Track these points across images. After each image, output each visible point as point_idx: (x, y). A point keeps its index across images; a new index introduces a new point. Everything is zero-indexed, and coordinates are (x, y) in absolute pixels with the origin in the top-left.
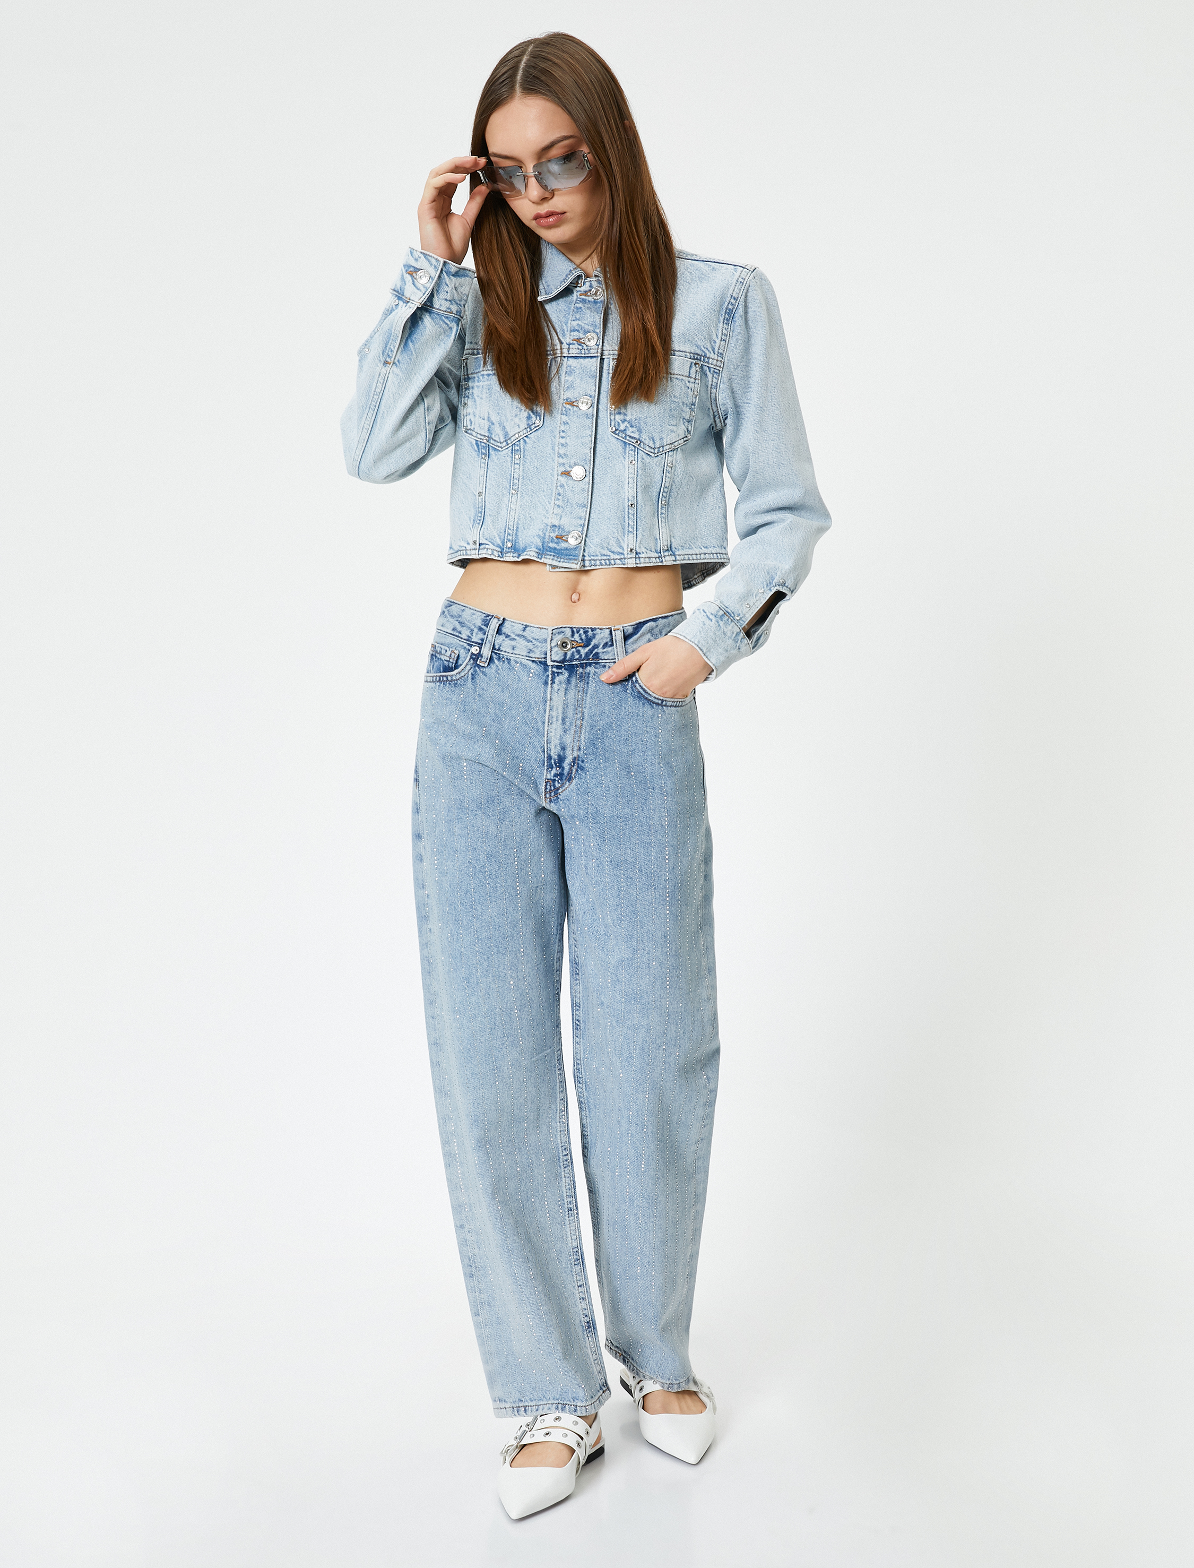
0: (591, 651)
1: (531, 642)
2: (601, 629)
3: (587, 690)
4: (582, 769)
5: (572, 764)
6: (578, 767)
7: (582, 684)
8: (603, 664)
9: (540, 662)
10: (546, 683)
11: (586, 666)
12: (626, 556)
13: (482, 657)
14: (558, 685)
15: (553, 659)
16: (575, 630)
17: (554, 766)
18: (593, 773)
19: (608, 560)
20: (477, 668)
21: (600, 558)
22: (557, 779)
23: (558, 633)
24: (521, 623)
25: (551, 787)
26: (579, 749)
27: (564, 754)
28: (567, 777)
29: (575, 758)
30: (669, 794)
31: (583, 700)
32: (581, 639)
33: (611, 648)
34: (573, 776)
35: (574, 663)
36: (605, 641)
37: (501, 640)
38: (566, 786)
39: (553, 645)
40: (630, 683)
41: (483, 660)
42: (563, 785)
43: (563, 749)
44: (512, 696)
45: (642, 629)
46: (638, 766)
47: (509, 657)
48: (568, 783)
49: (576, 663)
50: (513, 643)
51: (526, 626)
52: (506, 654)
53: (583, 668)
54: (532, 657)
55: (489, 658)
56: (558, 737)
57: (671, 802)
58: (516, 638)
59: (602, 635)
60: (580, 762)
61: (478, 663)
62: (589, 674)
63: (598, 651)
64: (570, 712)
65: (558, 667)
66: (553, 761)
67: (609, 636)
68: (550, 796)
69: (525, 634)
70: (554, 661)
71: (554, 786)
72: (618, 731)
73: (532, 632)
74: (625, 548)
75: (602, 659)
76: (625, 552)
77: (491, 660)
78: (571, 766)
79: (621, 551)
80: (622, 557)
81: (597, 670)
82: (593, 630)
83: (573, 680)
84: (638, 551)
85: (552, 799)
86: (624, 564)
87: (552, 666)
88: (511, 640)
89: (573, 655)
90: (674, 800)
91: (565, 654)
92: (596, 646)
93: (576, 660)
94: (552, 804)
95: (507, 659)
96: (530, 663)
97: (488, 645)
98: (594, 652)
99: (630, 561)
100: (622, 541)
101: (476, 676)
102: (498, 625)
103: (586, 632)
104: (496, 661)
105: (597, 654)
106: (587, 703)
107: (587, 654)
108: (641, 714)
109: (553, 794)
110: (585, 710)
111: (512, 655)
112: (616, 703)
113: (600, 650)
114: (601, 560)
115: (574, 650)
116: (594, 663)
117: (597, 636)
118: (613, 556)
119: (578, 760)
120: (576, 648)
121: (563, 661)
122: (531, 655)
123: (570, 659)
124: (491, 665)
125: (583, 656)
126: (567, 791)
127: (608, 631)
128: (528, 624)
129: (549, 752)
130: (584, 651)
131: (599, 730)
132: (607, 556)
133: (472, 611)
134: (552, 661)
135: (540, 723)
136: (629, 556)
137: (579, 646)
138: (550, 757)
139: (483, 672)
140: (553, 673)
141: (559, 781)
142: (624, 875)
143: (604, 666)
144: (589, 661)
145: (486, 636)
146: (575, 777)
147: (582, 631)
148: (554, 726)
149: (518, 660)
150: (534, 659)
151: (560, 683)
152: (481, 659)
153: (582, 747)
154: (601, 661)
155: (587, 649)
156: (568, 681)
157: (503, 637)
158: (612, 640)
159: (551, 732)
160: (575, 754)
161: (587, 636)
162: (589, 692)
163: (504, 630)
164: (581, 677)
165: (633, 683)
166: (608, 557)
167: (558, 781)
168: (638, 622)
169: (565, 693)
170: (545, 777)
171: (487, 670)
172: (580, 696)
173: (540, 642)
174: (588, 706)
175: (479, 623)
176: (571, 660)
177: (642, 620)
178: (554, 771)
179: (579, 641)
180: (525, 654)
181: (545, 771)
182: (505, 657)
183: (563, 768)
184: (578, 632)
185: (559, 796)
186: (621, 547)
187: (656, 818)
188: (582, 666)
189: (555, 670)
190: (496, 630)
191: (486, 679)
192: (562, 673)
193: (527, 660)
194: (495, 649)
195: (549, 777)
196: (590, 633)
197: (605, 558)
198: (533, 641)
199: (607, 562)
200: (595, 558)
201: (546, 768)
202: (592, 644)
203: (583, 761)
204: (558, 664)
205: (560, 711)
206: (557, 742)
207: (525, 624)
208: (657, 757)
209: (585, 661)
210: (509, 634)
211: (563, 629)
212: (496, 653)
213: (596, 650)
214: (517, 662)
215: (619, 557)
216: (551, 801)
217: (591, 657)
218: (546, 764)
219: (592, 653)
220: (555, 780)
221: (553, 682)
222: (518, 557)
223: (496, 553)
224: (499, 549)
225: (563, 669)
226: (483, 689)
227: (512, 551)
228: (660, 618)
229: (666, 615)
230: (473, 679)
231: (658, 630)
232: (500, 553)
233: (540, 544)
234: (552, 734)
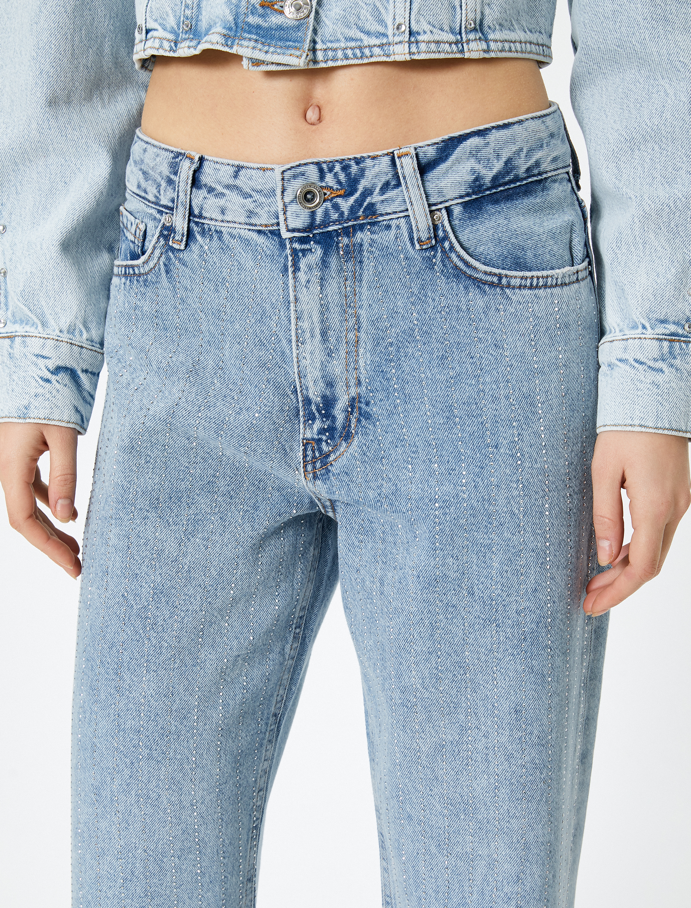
0: (359, 203)
1: (251, 196)
2: (374, 158)
3: (361, 275)
4: (368, 416)
5: (350, 410)
6: (360, 414)
7: (350, 265)
8: (385, 223)
9: (272, 232)
10: (285, 270)
11: (355, 231)
12: (391, 39)
13: (175, 233)
14: (306, 273)
15: (291, 226)
16: (325, 166)
17: (317, 414)
18: (386, 422)
19: (360, 48)
20: (170, 254)
21: (343, 45)
22: (324, 438)
23: (295, 177)
24: (231, 162)
25: (314, 452)
26: (359, 383)
27: (333, 394)
28: (341, 433)
29: (354, 399)
30: (527, 456)
31: (355, 295)
32: (339, 182)
33: (396, 191)
34: (353, 431)
35: (330, 229)
36: (384, 179)
37: (201, 198)
38: (342, 449)
39: (287, 199)
40: (439, 254)
41: (177, 238)
42: (336, 448)
43: (330, 384)
44: (232, 297)
45: (456, 152)
46: (469, 404)
47: (218, 229)
48: (344, 444)
49: (335, 227)
50: (222, 202)
51: (239, 168)
52: (213, 223)
53: (348, 236)
54: (256, 225)
55: (185, 233)
56: (318, 365)
57: (530, 471)
58: (225, 191)
59: (377, 169)
60: (363, 406)
61: (170, 243)
62: (361, 245)
63: (373, 201)
64: (335, 318)
65: (302, 241)
66: (314, 408)
67: (390, 169)
68: (314, 468)
69: (238, 182)
70: (293, 230)
71: (320, 450)
72: (424, 344)
73: (250, 179)
74: (389, 22)
75: (382, 215)
76: (390, 32)
77: (190, 234)
78: (348, 414)
79: (381, 30)
80: (385, 41)
81: (375, 237)
82: (358, 161)
83: (333, 262)
84: (415, 28)
85: (319, 473)
86: (388, 56)
87: (291, 240)
88: (216, 196)
89: (326, 213)
90: (536, 466)
91: (313, 214)
92: (368, 192)
93: (334, 222)
94: (318, 482)
95: (216, 231)
96: (255, 235)
97: (181, 209)
98: (365, 204)
99: (398, 49)
100: (383, 11)
101: (172, 267)
102: (191, 173)
103: (345, 168)
104: (199, 237)
105: (372, 206)
106: (364, 298)
107: (353, 210)
108: (464, 308)
109: (318, 465)
110: (363, 313)
111: (223, 224)
112: (416, 292)
113: (376, 198)
114: (346, 48)
115: (328, 204)
116: (369, 223)
117: (367, 173)
118: (367, 41)
119: (360, 402)
120: (331, 200)
121: (310, 227)
122: (253, 221)
123: (323, 221)
124: (192, 244)
125: (346, 213)
126: (344, 458)
127: (386, 160)
128: (242, 163)
129: (305, 392)
130: (346, 205)
131: (391, 344)
132: (356, 40)
133: (155, 150)
134: (288, 230)
135: (284, 342)
136: (397, 39)
137: (337, 196)
138: (307, 401)
139: (180, 259)
140: (295, 252)
141: (329, 441)
143: (388, 227)
144: (358, 222)
145: (176, 194)
146: (357, 433)
147: (338, 168)
148: (308, 347)
149: (235, 232)
150: (260, 228)
151: (310, 268)
152: (174, 237)
153: (363, 379)
154: (381, 219)
155: (352, 200)
156: (324, 263)
157: (203, 193)
158: (396, 176)
159: (304, 358)
160: (353, 392)
161: (348, 175)
162: (365, 278)
163: (205, 179)
164: (347, 253)
165: (444, 251)
166: (359, 43)
167: (326, 441)
168: (446, 137)
169: (322, 286)
170: (301, 436)
171: (185, 256)
172: (348, 288)
173: (265, 196)
174: (365, 303)
175: (166, 170)
176: (326, 223)
177: (456, 134)
178: (318, 425)
179: (335, 187)
180: (243, 219)
181: (302, 426)
182: (213, 229)
183: (334, 418)
184: (331, 170)
185: (330, 468)
186: (382, 22)
187: (502, 501)
188: (347, 232)
189: (296, 246)
190: (190, 182)
191: (187, 270)
192: (311, 250)
193: (249, 230)
194: (195, 216)
195: (309, 435)
196: (354, 169)
197: (353, 44)
198: (254, 194)
199: (358, 52)
200: (335, 45)
201: (302, 419)
202: (361, 188)
203: (367, 404)
204: (302, 235)
205: (316, 318)
206: (318, 374)
207: (237, 163)
208: (502, 385)
209: (350, 223)
210: (213, 185)
211: (302, 169)
212: (197, 223)
213: (368, 200)
214: (232, 236)
215: (378, 42)
216: (315, 477)
217: (360, 213)
218: (301, 413)
219: (361, 205)
220: (319, 441)
221: (296, 269)
222: (195, 48)
223: (166, 45)
224: (171, 37)
225: (312, 243)
226: (186, 289)
227: (191, 36)
228: (493, 127)
229: (506, 121)
230: (167, 272)
231: (489, 150)
232: (173, 44)
233: (231, 18)
234: (305, 361)
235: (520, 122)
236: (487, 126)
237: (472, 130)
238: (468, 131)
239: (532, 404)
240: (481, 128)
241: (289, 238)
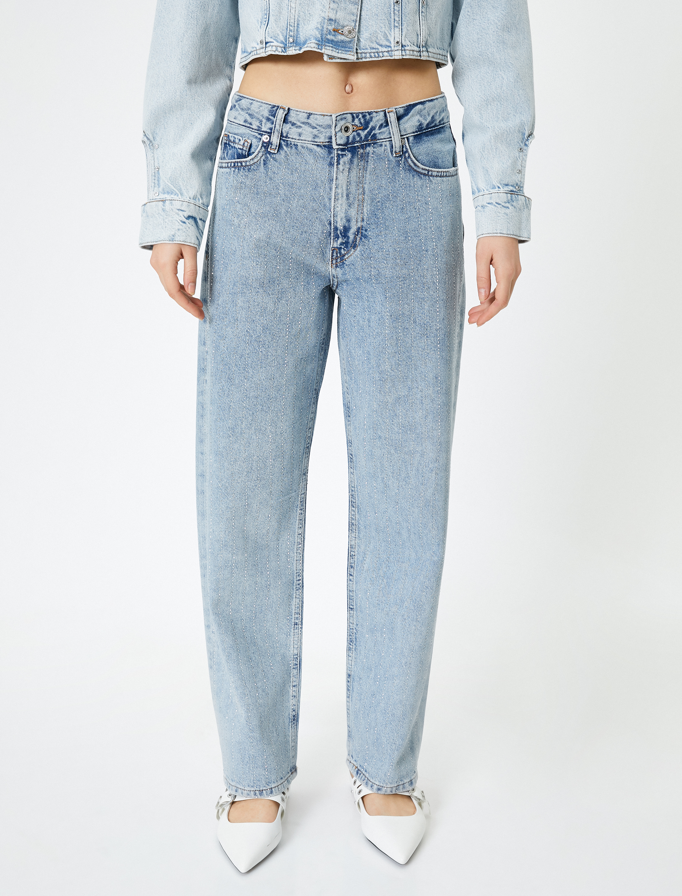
0: (369, 133)
1: (316, 128)
2: (376, 112)
3: (367, 168)
4: (366, 237)
5: (356, 233)
6: (362, 235)
7: (362, 163)
8: (380, 143)
9: (325, 146)
10: (332, 165)
11: (366, 147)
12: (393, 48)
13: (272, 145)
14: (343, 166)
15: (338, 143)
16: (355, 115)
17: (340, 235)
18: (375, 240)
19: (378, 53)
20: (268, 155)
21: (369, 51)
22: (343, 247)
23: (341, 119)
24: (305, 111)
25: (337, 254)
26: (363, 220)
27: (349, 225)
28: (352, 244)
29: (359, 228)
30: (439, 255)
31: (363, 177)
32: (361, 123)
33: (386, 129)
34: (358, 244)
35: (356, 145)
36: (380, 123)
37: (288, 128)
38: (351, 253)
39: (336, 130)
40: (403, 159)
41: (273, 147)
42: (348, 252)
43: (348, 221)
44: (301, 177)
45: (412, 111)
46: (415, 231)
47: (296, 143)
48: (353, 250)
49: (358, 144)
50: (300, 130)
51: (310, 114)
52: (294, 140)
53: (363, 149)
54: (317, 142)
55: (278, 145)
56: (344, 211)
57: (441, 262)
58: (301, 125)
59: (378, 118)
60: (364, 231)
61: (269, 150)
62: (369, 153)
63: (376, 132)
64: (353, 188)
65: (343, 150)
66: (339, 232)
67: (384, 118)
68: (337, 262)
69: (309, 121)
70: (339, 145)
71: (340, 253)
72: (394, 202)
73: (316, 120)
74: (392, 41)
75: (379, 139)
76: (392, 45)
77: (280, 146)
78: (356, 235)
79: (388, 44)
80: (390, 49)
81: (375, 150)
82: (370, 113)
83: (355, 161)
84: (404, 43)
85: (338, 264)
86: (391, 56)
87: (338, 149)
88: (297, 127)
89: (354, 137)
90: (443, 260)
91: (348, 137)
92: (373, 128)
93: (357, 142)
94: (338, 269)
95: (294, 145)
96: (315, 147)
97: (276, 133)
98: (372, 134)
99: (396, 53)
100: (389, 35)
101: (268, 162)
102: (284, 115)
103: (364, 116)
104: (284, 147)
105: (375, 134)
106: (367, 179)
107: (366, 136)
108: (412, 185)
109: (339, 260)
110: (366, 186)
111: (299, 141)
112: (391, 177)
113: (377, 131)
114: (371, 53)
115: (355, 133)
116: (373, 143)
117: (373, 119)
118: (381, 49)
119: (362, 230)
120: (356, 131)
121: (346, 144)
122: (316, 140)
123: (352, 141)
124: (281, 151)
125: (363, 138)
126: (352, 257)
127: (382, 114)
128: (311, 112)
129: (335, 224)
130: (363, 134)
131: (379, 202)
133: (259, 103)
134: (337, 145)
135: (326, 200)
136: (396, 48)
137: (359, 130)
138: (336, 229)
139: (273, 158)
140: (338, 155)
141: (345, 249)
142: (401, 326)
143: (381, 145)
144: (368, 142)
145: (274, 125)
146: (359, 245)
147: (360, 116)
148: (340, 201)
149: (305, 145)
150: (319, 144)
151: (345, 163)
152: (271, 147)
153: (365, 218)
154: (378, 141)
155: (366, 131)
156: (351, 161)
157: (289, 125)
158: (387, 122)
159: (337, 207)
160: (359, 225)
161: (365, 120)
162: (368, 169)
163: (290, 118)
164: (362, 157)
165: (405, 158)
166: (377, 50)
167: (344, 249)
168: (408, 104)
169: (349, 172)
170: (331, 246)
171: (277, 156)
172: (361, 174)
173: (324, 128)
174: (368, 182)
175: (266, 114)
176: (353, 142)
177: (412, 103)
178: (340, 240)
179: (359, 125)
180: (310, 139)
181: (332, 241)
182: (293, 143)
183: (348, 237)
184: (357, 117)
185: (344, 262)
186: (388, 40)
187: (429, 277)
188: (362, 147)
189: (340, 152)
190: (283, 120)
191: (276, 164)
192: (346, 154)
193: (313, 144)
194: (283, 137)
195: (335, 246)
196: (368, 117)
197: (374, 51)
198: (317, 127)
200: (366, 51)
201: (332, 238)
202: (370, 126)
203: (366, 230)
204: (343, 147)
205: (344, 188)
206: (343, 215)
207: (309, 112)
208: (428, 222)
209: (365, 143)
210: (295, 122)
211: (345, 116)
212: (284, 140)
213: (373, 132)
214: (303, 147)
215: (386, 50)
216: (337, 266)
217: (369, 138)
218: (332, 235)
219: (370, 134)
220: (341, 248)
221: (338, 163)
222: (300, 50)
223: (280, 49)
224: (282, 45)
225: (346, 151)
226: (274, 173)
227: (294, 45)
228: (427, 101)
229: (432, 98)
230: (264, 164)
231: (425, 111)
232: (283, 49)
233: (319, 36)
234: (338, 208)
235: (437, 99)
236: (425, 100)
237: (419, 101)
238: (417, 102)
239: (441, 231)
240: (422, 100)
241: (337, 149)
